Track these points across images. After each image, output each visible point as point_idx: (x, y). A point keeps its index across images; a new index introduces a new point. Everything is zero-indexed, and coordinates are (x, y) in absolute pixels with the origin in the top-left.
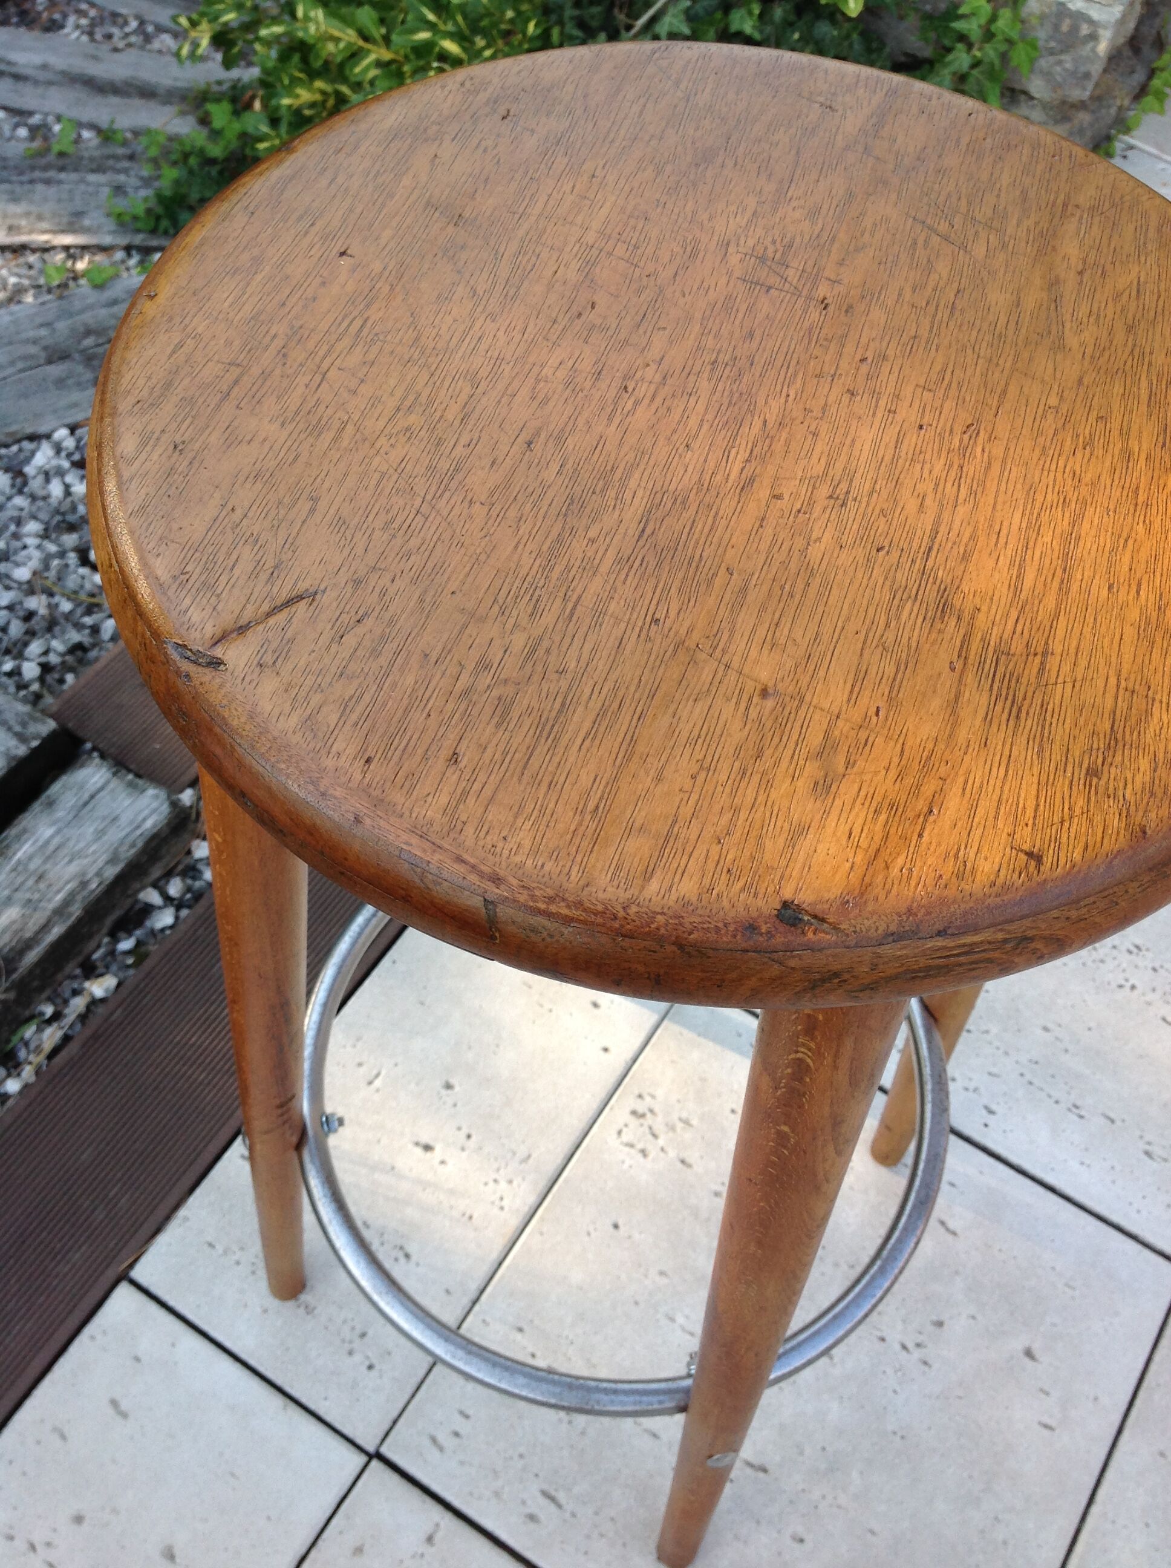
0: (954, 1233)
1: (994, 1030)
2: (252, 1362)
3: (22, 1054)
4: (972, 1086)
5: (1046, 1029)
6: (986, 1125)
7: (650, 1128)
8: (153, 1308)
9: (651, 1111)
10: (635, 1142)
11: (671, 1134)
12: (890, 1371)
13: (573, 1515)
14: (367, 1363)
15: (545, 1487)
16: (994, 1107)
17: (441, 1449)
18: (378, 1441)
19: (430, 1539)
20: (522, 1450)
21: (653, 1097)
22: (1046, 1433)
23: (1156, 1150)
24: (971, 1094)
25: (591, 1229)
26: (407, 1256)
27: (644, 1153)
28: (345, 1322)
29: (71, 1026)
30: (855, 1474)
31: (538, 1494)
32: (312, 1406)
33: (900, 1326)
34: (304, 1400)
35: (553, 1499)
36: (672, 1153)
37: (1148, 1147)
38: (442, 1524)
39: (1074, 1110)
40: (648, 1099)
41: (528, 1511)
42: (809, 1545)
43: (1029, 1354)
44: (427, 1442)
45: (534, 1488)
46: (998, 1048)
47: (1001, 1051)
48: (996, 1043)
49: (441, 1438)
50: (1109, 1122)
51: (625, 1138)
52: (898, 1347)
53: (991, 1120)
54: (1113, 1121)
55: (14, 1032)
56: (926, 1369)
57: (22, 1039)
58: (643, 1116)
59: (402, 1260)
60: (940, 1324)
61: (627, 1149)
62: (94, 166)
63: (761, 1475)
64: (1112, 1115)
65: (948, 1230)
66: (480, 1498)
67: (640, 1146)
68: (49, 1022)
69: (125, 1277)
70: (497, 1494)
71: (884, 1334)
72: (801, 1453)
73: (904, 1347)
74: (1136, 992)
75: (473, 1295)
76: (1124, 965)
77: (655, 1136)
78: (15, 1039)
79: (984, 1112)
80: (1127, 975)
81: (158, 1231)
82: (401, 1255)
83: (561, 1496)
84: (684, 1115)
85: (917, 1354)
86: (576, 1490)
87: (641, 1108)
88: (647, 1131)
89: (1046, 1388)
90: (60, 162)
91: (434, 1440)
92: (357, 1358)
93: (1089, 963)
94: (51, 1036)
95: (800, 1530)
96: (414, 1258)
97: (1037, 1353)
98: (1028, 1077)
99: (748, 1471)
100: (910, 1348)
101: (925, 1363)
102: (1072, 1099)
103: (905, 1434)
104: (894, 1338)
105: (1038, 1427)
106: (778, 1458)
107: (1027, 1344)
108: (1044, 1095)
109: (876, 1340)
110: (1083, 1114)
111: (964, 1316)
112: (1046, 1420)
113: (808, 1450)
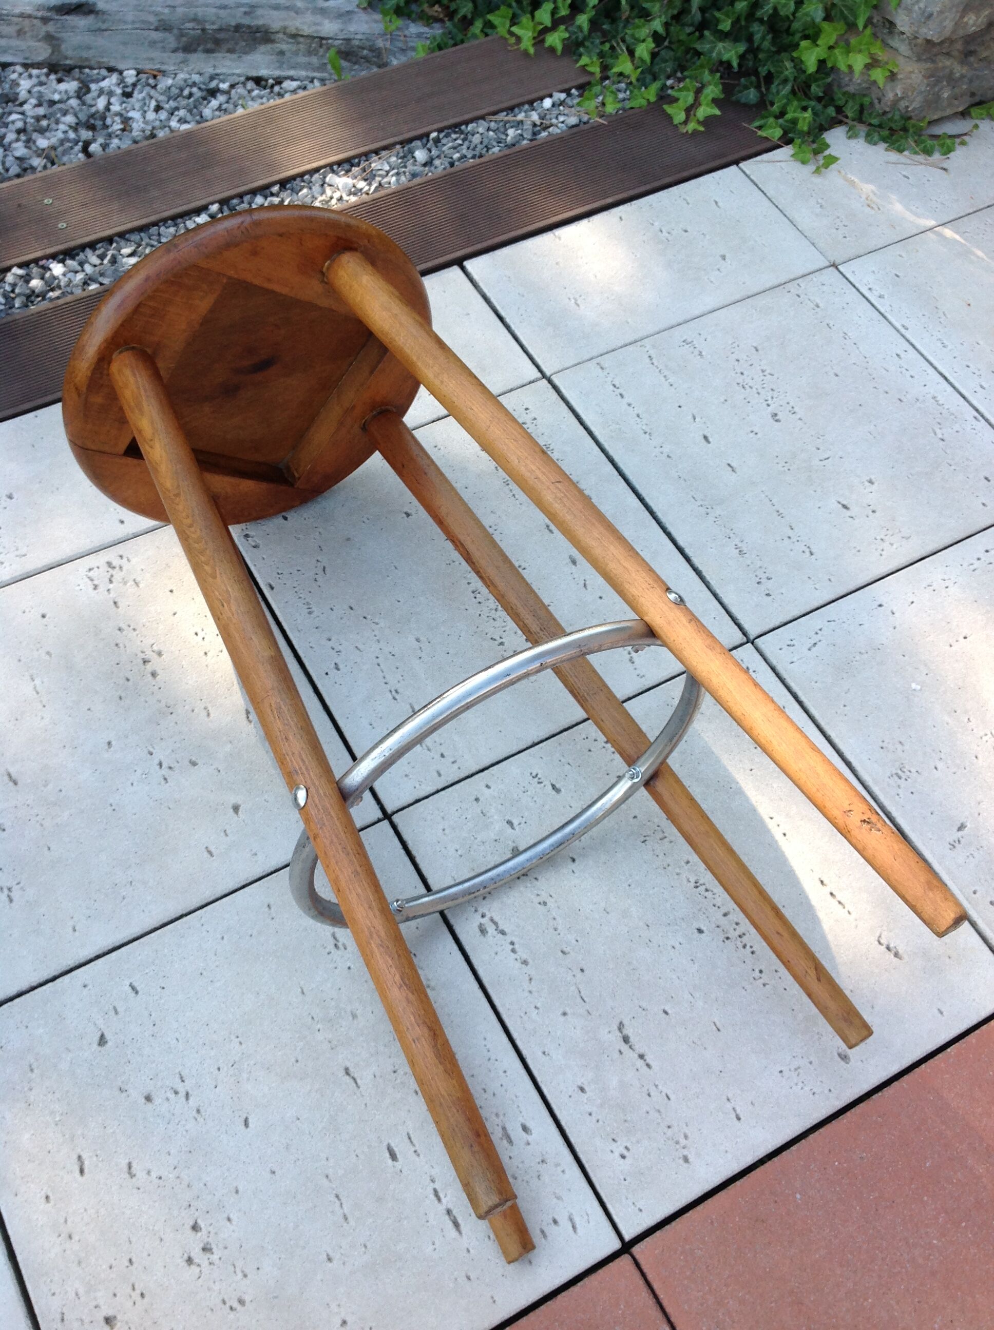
1: (382, 625)
4: (338, 648)
6: (327, 673)
7: (112, 576)
9: (121, 568)
10: (95, 579)
11: (121, 585)
12: (139, 772)
16: (341, 666)
21: (128, 560)
22: (206, 855)
24: (333, 653)
25: (27, 610)
27: (96, 587)
33: (168, 752)
36: (113, 595)
39: (394, 693)
40: (125, 560)
43: (236, 809)
46: (375, 636)
47: (376, 638)
48: (376, 633)
51: (91, 574)
52: (156, 762)
53: (334, 673)
56: (163, 782)
58: (114, 568)
60: (194, 764)
61: (87, 580)
63: (11, 784)
67: (96, 582)
71: (154, 752)
72: (45, 786)
73: (160, 765)
74: (501, 647)
76: (507, 628)
77: (111, 581)
79: (333, 666)
80: (504, 635)
84: (138, 579)
85: (165, 771)
87: (116, 562)
88: (109, 576)
89: (228, 832)
93: (484, 617)
97: (242, 809)
98: (380, 660)
99: (6, 778)
100: (164, 766)
101: (165, 779)
102: (398, 686)
103: (117, 809)
104: (159, 755)
105: (204, 849)
106: (29, 781)
107: (240, 802)
108: (381, 674)
109: (146, 751)
110: (397, 697)
111: (214, 767)
112: (212, 849)
113: (50, 786)
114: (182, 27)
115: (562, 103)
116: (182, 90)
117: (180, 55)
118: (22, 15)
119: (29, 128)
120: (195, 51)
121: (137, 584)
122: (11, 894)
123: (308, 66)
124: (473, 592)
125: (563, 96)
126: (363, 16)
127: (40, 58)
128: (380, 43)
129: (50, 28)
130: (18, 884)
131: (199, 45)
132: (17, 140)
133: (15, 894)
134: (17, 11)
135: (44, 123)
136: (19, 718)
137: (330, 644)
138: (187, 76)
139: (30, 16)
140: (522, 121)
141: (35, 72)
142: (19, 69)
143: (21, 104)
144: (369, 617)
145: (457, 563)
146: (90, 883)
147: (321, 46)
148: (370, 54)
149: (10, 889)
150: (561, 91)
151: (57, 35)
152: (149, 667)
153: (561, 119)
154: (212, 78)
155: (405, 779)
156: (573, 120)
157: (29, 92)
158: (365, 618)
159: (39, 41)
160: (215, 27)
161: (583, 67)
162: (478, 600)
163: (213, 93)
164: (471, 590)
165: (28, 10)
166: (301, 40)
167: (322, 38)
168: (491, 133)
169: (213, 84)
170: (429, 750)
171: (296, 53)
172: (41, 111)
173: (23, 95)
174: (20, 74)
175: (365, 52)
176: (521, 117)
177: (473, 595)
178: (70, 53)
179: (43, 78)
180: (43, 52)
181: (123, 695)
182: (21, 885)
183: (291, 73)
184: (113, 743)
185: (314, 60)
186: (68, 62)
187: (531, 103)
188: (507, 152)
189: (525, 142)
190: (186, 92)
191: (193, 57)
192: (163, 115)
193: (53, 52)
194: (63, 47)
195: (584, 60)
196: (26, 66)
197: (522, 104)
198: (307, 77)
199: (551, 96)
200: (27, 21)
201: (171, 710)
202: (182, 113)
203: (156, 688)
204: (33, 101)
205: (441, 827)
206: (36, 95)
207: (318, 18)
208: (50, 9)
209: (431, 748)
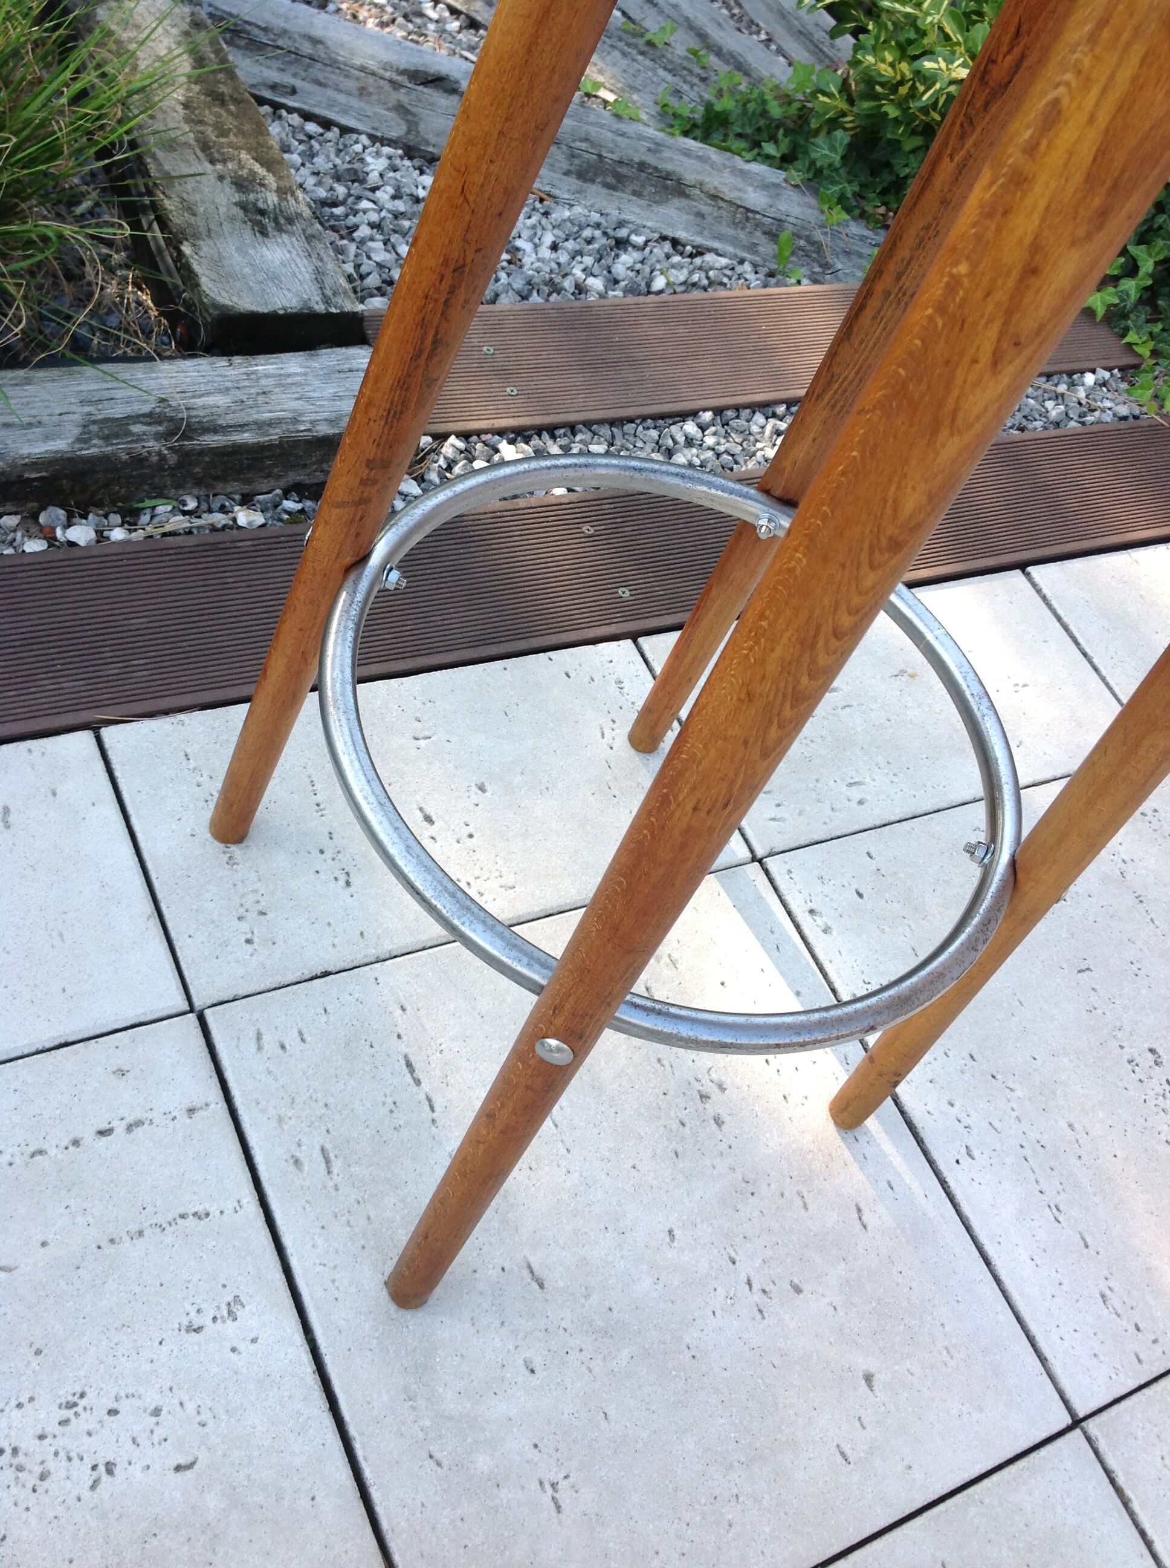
0: (865, 1227)
1: (1019, 1093)
2: (150, 865)
3: (145, 518)
4: (966, 1121)
5: (1070, 1126)
6: (958, 1162)
8: (100, 765)
12: (721, 1292)
13: (336, 1189)
14: (249, 936)
15: (328, 1146)
16: (976, 1153)
17: (260, 1048)
18: (209, 1002)
19: (191, 1111)
20: (331, 1101)
22: (839, 1458)
23: (1115, 1301)
24: (960, 1127)
26: (348, 883)
28: (255, 891)
29: (199, 528)
30: (625, 1354)
31: (318, 1148)
32: (173, 934)
33: (758, 1262)
34: (170, 925)
35: (328, 1162)
37: (1108, 1292)
38: (212, 1106)
39: (1054, 1210)
41: (298, 1154)
42: (536, 1381)
43: (868, 1378)
44: (252, 1034)
45: (318, 1139)
46: (1013, 1109)
47: (1014, 1114)
48: (1014, 1105)
49: (266, 1038)
50: (1082, 1244)
52: (743, 1278)
53: (965, 1161)
54: (1087, 1247)
55: (151, 498)
56: (759, 1317)
57: (154, 508)
59: (342, 882)
60: (798, 1289)
62: (670, 67)
63: (535, 1286)
64: (1089, 1240)
65: (860, 1219)
66: (263, 1111)
68: (185, 513)
69: (94, 727)
70: (280, 1120)
71: (737, 1259)
72: (587, 1297)
73: (749, 1283)
75: (382, 952)
78: (148, 503)
79: (964, 1150)
81: (151, 715)
82: (343, 878)
83: (337, 1165)
84: (675, 956)
85: (758, 1297)
86: (355, 1169)
89: (865, 1421)
90: (645, 49)
91: (259, 1037)
92: (244, 926)
94: (178, 522)
95: (538, 1362)
96: (352, 889)
97: (877, 1382)
98: (1027, 1151)
99: (525, 1273)
100: (755, 1288)
101: (760, 1311)
102: (1058, 1199)
103: (698, 1355)
104: (745, 1268)
105: (834, 1449)
106: (561, 1284)
107: (872, 1370)
108: (1032, 1178)
109: (726, 1257)
110: (1061, 1219)
111: (827, 1300)
112: (847, 1449)
113: (595, 1299)
114: (572, 145)
115: (1104, 384)
116: (581, 228)
117: (573, 182)
118: (362, 69)
119: (388, 225)
120: (593, 181)
121: (674, 963)
122: (557, 1496)
123: (734, 241)
124: (1130, 1062)
125: (1107, 375)
126: (794, 195)
127: (394, 134)
128: (818, 235)
129: (402, 96)
130: (566, 1477)
131: (596, 175)
132: (372, 239)
133: (564, 1497)
134: (358, 62)
135: (406, 224)
136: (534, 1165)
137: (955, 1111)
138: (586, 212)
139: (373, 74)
140: (1063, 395)
141: (387, 150)
142: (364, 139)
143: (374, 190)
144: (998, 1077)
145: (1100, 1011)
146: (675, 1490)
147: (747, 219)
148: (808, 247)
149: (554, 1486)
150: (1105, 369)
151: (413, 110)
152: (710, 1109)
153: (1108, 404)
154: (621, 224)
155: (1095, 1360)
156: (1123, 410)
157: (381, 175)
158: (993, 1077)
159: (388, 109)
160: (615, 157)
161: (1129, 345)
162: (1138, 1076)
163: (622, 244)
164: (1126, 1057)
165: (372, 65)
166: (723, 204)
167: (748, 210)
168: (1031, 401)
169: (623, 233)
170: (1118, 1316)
171: (718, 219)
172: (401, 206)
173: (373, 178)
174: (365, 148)
175: (802, 243)
176: (1062, 388)
177: (1130, 1067)
178: (433, 139)
179: (398, 162)
180: (397, 129)
181: (680, 1150)
182: (571, 1479)
183: (716, 245)
184: (677, 1233)
185: (742, 235)
186: (430, 149)
187: (1070, 374)
188: (1053, 432)
189: (1072, 424)
190: (587, 233)
191: (593, 189)
192: (564, 258)
193: (409, 132)
194: (422, 127)
195: (1131, 337)
196: (373, 138)
197: (1060, 373)
198: (736, 256)
199: (1093, 371)
200: (371, 80)
201: (751, 1188)
202: (588, 261)
203: (724, 1146)
204: (390, 190)
205: (1159, 1453)
206: (393, 182)
207: (738, 182)
208: (404, 72)
209: (1120, 1311)
